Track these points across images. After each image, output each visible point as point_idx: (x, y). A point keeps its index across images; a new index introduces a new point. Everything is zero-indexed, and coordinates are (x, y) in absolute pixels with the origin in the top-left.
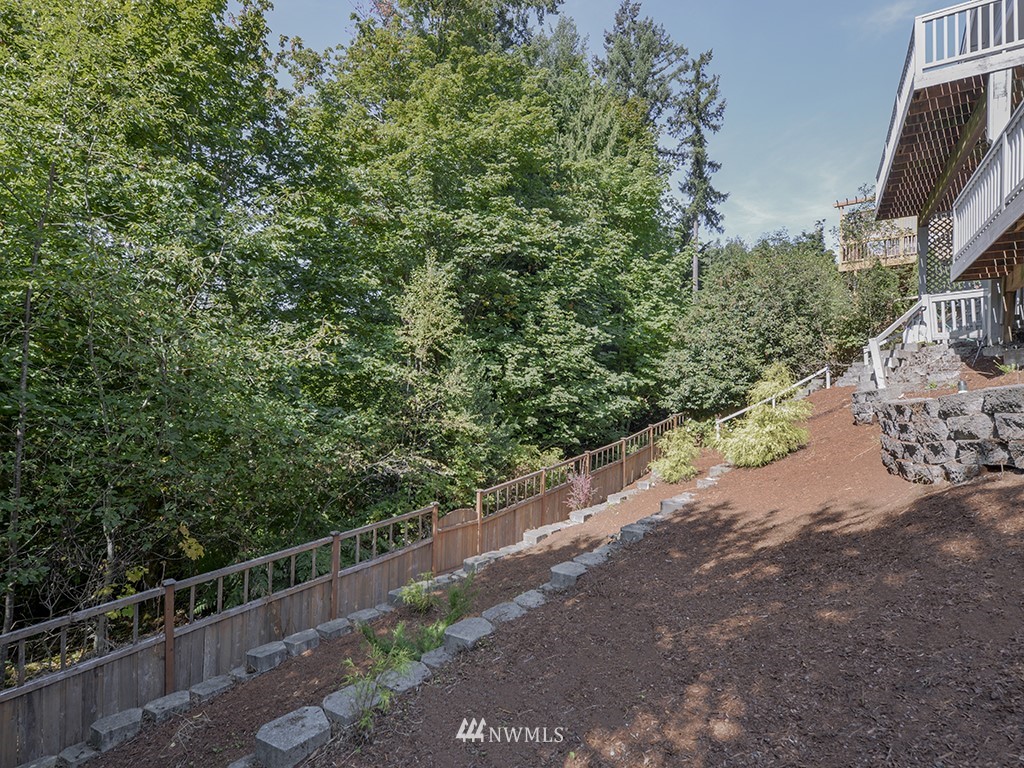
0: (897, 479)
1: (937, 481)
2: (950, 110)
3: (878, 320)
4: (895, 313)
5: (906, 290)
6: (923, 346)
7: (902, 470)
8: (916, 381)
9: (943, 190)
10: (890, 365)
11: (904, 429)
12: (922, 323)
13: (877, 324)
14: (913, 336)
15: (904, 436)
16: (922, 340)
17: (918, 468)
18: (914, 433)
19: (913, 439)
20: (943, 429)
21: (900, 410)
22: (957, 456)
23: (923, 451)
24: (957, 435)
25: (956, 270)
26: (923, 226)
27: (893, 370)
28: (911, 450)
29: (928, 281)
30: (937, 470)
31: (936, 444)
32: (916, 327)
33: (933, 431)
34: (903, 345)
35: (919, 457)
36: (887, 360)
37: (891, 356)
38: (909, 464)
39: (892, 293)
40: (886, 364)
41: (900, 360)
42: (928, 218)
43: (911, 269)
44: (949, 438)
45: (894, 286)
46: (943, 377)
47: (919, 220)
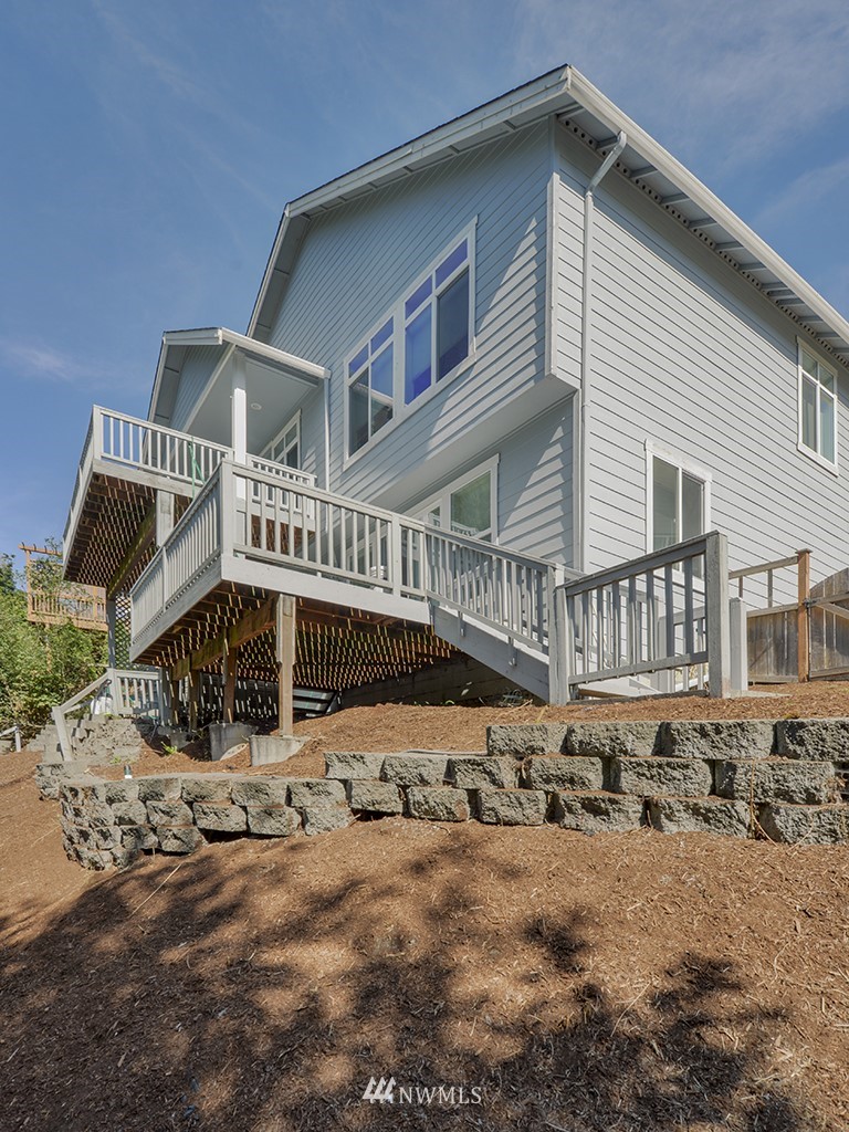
0: (74, 865)
1: (108, 866)
2: (128, 504)
3: (73, 682)
4: (89, 677)
5: (99, 657)
6: (110, 718)
7: (79, 857)
8: (102, 754)
9: (126, 573)
10: (78, 735)
11: (77, 813)
12: (108, 695)
13: (71, 686)
14: (99, 707)
15: (79, 820)
16: (109, 713)
17: (91, 854)
18: (86, 817)
19: (87, 824)
20: (109, 814)
21: (74, 792)
22: (122, 842)
23: (95, 836)
24: (121, 821)
25: (135, 651)
26: (111, 600)
27: (81, 740)
28: (85, 835)
29: (117, 653)
30: (107, 856)
31: (104, 829)
32: (103, 698)
33: (102, 817)
34: (91, 715)
35: (92, 843)
36: (75, 729)
37: (79, 726)
38: (83, 849)
39: (84, 657)
40: (74, 735)
41: (88, 731)
42: (114, 594)
43: (104, 637)
44: (115, 824)
45: (87, 650)
46: (126, 751)
47: (107, 593)
